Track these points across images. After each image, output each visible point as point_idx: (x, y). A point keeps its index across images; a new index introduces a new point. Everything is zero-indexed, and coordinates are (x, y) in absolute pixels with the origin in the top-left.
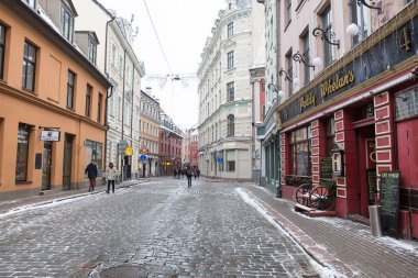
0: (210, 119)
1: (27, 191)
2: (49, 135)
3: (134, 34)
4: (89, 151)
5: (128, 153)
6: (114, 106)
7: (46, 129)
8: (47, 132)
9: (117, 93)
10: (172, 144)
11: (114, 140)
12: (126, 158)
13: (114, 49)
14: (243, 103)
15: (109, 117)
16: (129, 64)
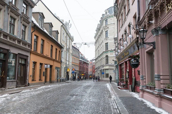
0: (99, 57)
1: (41, 83)
2: (47, 66)
3: (70, 27)
4: (56, 70)
5: (68, 71)
6: (63, 54)
7: (46, 64)
8: (46, 65)
9: (65, 49)
10: (84, 66)
11: (64, 66)
12: (67, 72)
13: (63, 34)
14: (111, 51)
15: (62, 58)
16: (68, 38)
